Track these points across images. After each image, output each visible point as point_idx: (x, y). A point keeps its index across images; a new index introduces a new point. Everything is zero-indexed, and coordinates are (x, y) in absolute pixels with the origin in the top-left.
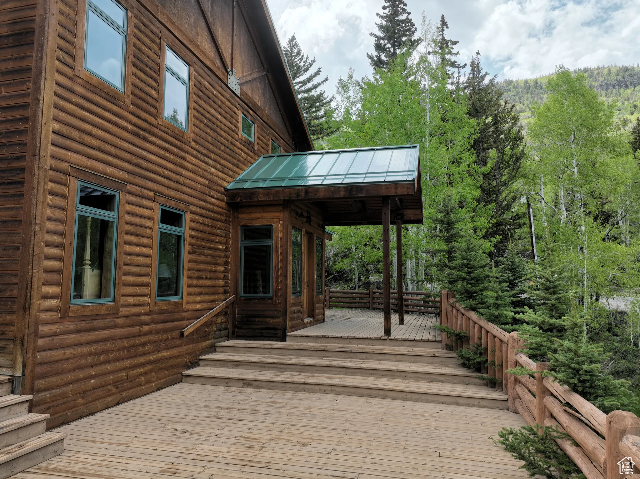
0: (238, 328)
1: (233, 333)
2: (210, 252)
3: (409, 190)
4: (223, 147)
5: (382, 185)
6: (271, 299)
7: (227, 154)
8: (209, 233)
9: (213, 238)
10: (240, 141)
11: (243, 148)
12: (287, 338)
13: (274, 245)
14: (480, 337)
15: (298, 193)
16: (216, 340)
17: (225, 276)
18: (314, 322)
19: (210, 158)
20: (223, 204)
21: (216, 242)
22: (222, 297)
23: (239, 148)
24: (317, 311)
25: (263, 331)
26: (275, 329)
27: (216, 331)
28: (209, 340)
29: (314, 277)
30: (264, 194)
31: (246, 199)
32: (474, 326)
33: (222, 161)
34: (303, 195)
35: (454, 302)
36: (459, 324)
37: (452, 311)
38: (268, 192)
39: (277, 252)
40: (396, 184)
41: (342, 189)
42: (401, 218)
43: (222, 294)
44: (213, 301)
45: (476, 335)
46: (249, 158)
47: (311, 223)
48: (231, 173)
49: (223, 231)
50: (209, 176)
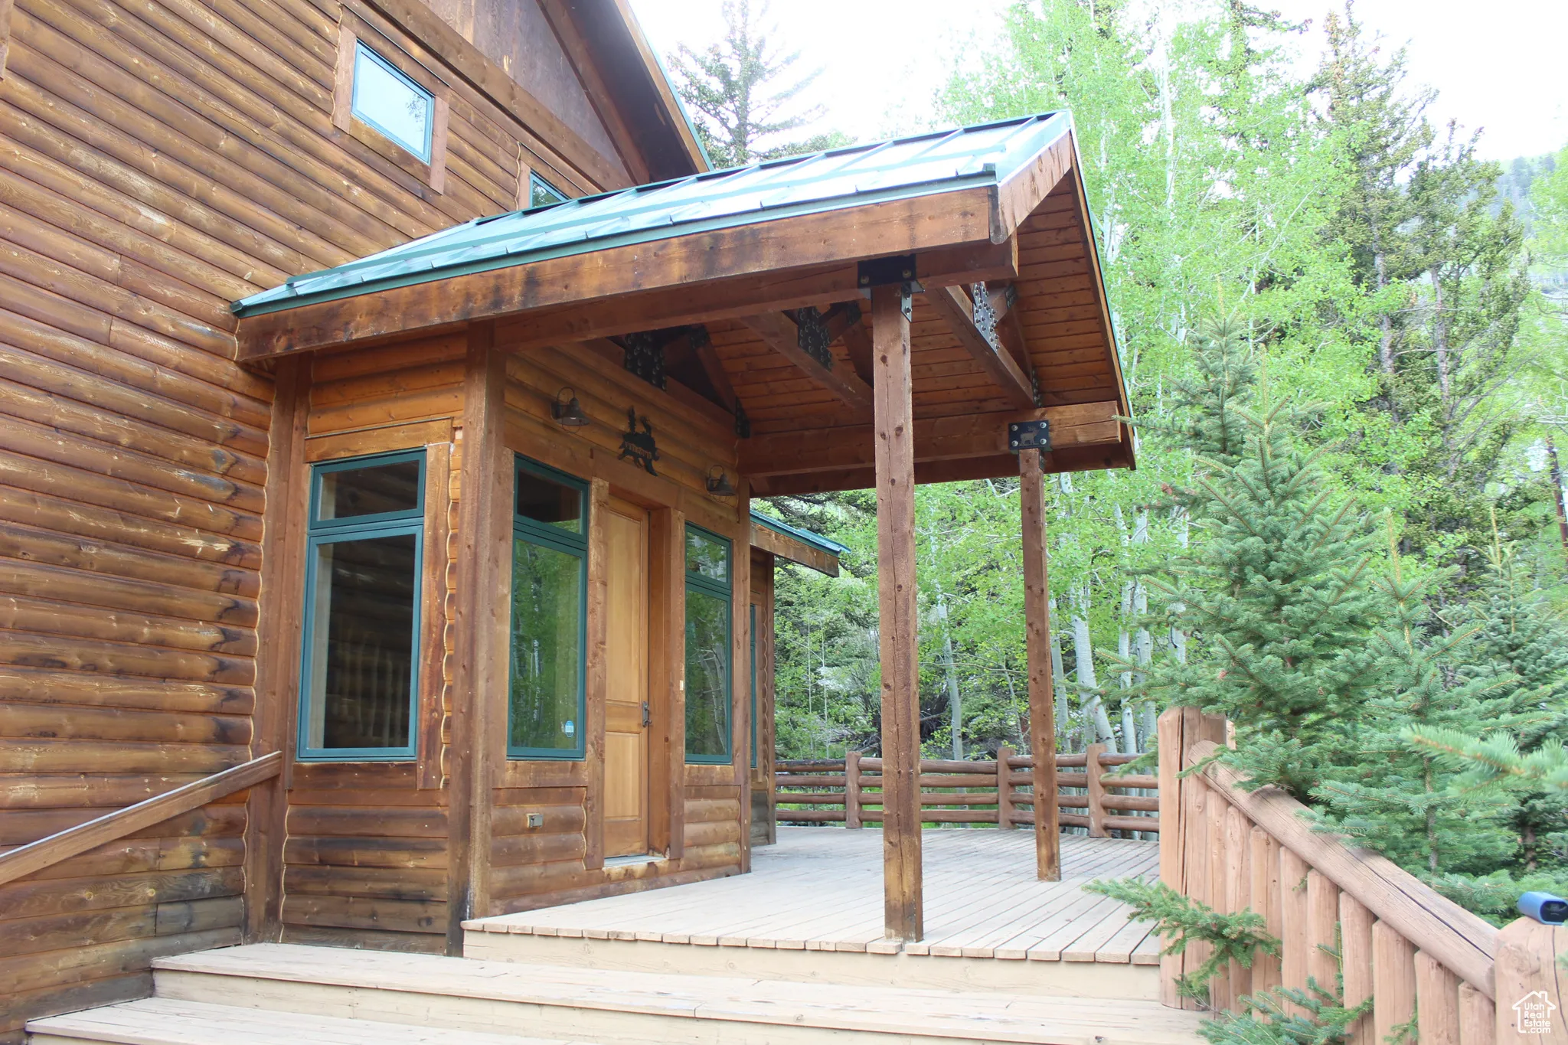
0: (293, 890)
1: (272, 910)
2: (122, 557)
3: (971, 221)
4: (226, 143)
5: (848, 212)
6: (410, 768)
7: (258, 175)
8: (115, 476)
9: (147, 499)
10: (346, 141)
11: (360, 169)
12: (468, 939)
13: (428, 534)
14: (1331, 944)
15: (497, 289)
16: (154, 944)
17: (222, 667)
18: (670, 872)
19: (143, 171)
20: (228, 371)
21: (168, 520)
22: (205, 756)
23: (338, 168)
24: (690, 829)
25: (381, 907)
26: (422, 900)
27: (157, 902)
28: (99, 940)
29: (671, 685)
30: (370, 313)
31: (308, 340)
32: (1304, 882)
33: (219, 195)
34: (517, 298)
35: (1206, 762)
36: (1232, 874)
37: (1203, 807)
38: (386, 301)
39: (437, 560)
40: (910, 203)
41: (676, 250)
42: (1037, 439)
43: (206, 742)
44: (137, 772)
45: (1315, 934)
46: (394, 216)
47: (657, 466)
48: (276, 251)
49: (215, 479)
50: (127, 240)
